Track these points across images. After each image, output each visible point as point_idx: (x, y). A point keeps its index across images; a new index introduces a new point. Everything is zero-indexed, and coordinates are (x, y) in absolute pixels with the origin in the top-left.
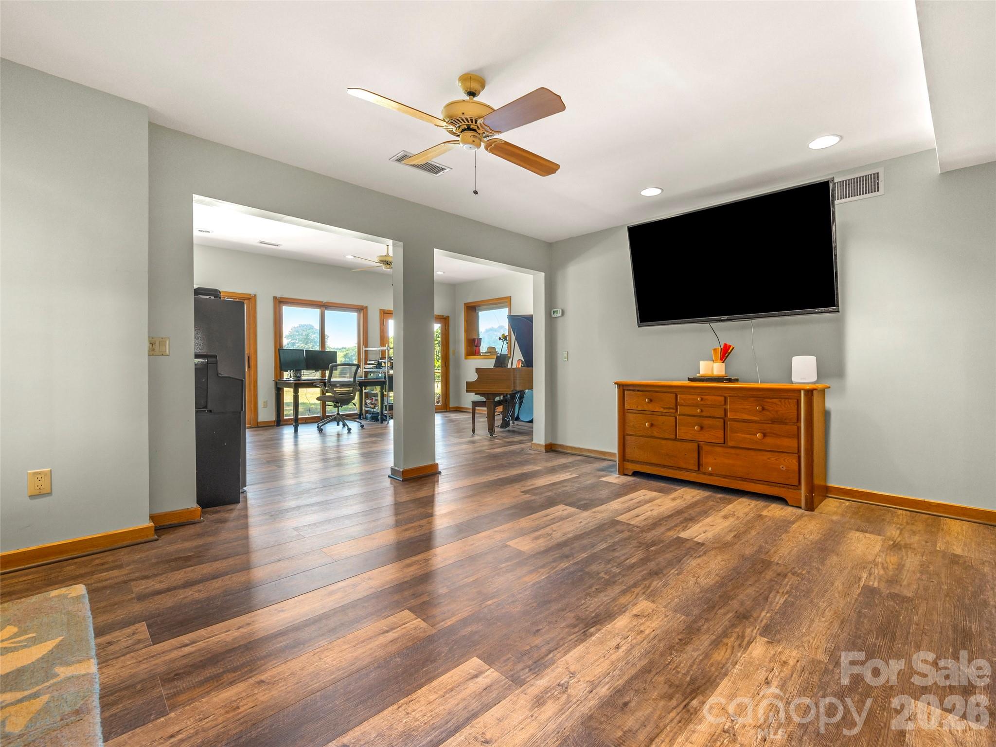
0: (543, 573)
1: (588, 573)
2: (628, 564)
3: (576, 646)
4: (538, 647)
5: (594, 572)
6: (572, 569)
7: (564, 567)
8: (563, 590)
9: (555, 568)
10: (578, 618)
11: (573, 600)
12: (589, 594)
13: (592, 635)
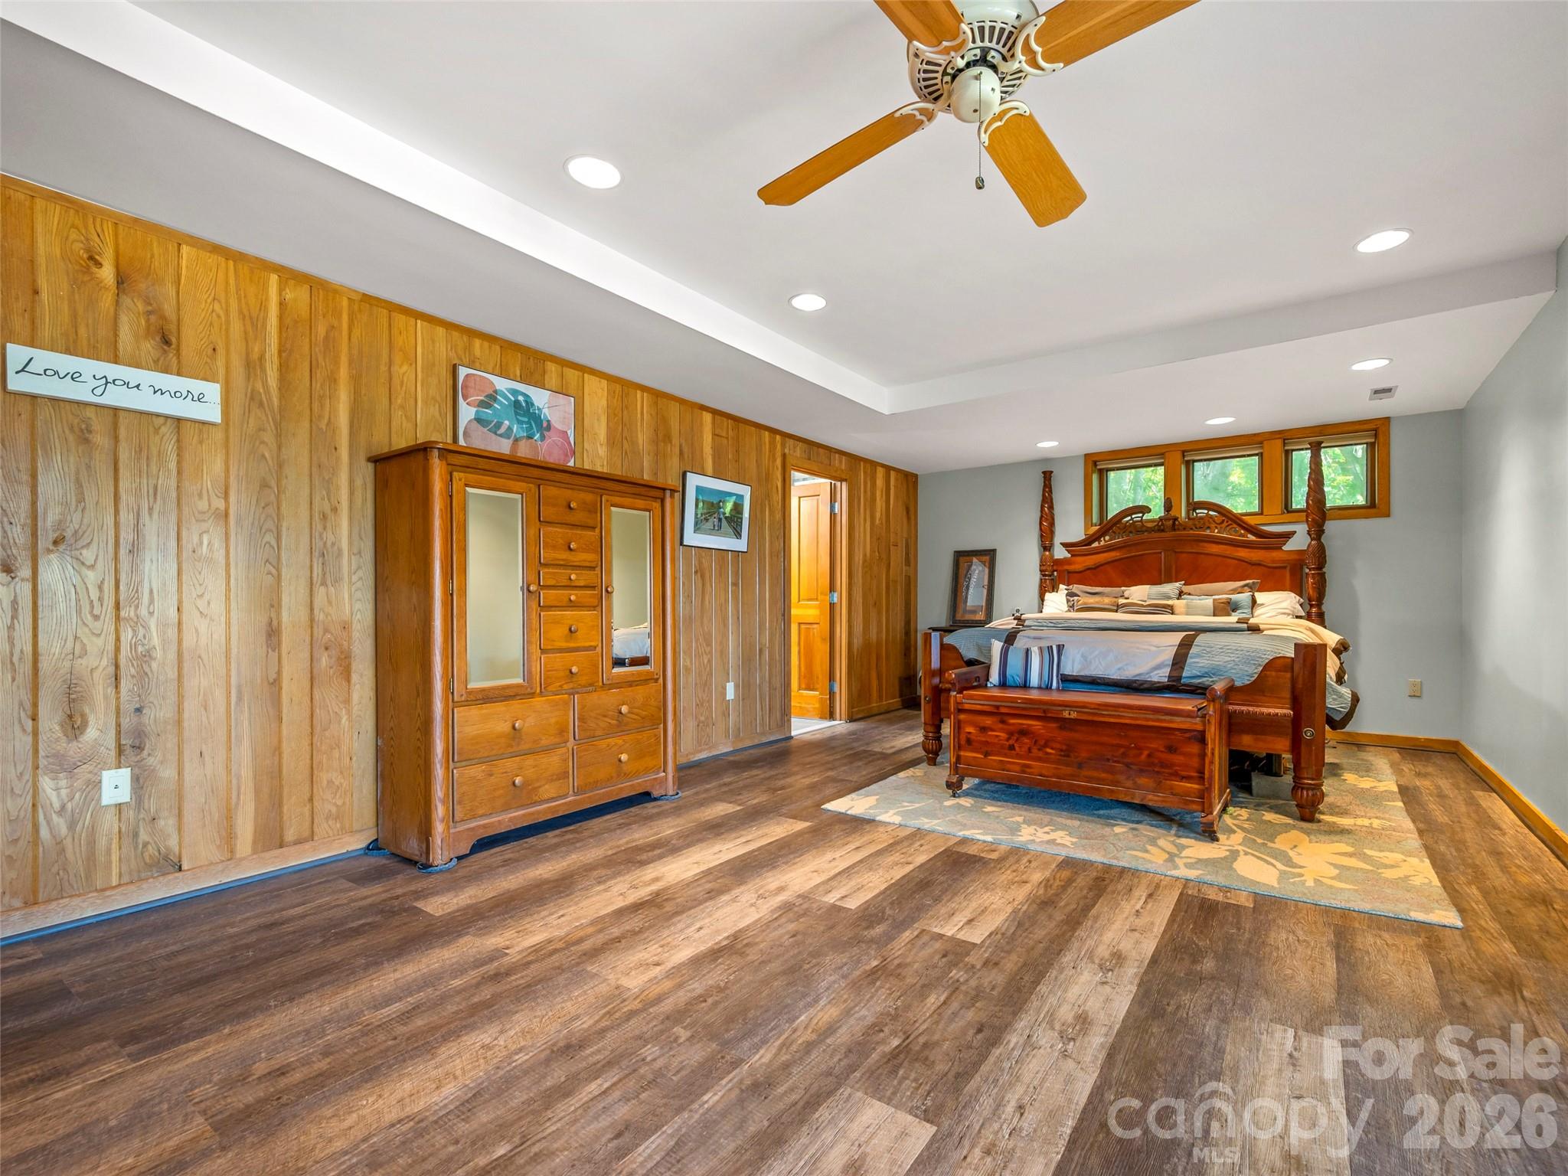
0: (806, 1028)
1: (713, 1037)
2: (616, 1070)
3: (748, 926)
4: (791, 921)
5: (701, 1039)
6: (746, 1044)
7: (762, 1052)
8: (764, 994)
9: (783, 1044)
10: (742, 954)
11: (748, 978)
12: (720, 990)
13: (727, 938)
